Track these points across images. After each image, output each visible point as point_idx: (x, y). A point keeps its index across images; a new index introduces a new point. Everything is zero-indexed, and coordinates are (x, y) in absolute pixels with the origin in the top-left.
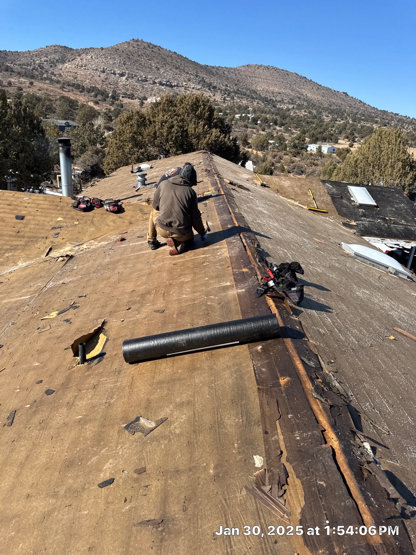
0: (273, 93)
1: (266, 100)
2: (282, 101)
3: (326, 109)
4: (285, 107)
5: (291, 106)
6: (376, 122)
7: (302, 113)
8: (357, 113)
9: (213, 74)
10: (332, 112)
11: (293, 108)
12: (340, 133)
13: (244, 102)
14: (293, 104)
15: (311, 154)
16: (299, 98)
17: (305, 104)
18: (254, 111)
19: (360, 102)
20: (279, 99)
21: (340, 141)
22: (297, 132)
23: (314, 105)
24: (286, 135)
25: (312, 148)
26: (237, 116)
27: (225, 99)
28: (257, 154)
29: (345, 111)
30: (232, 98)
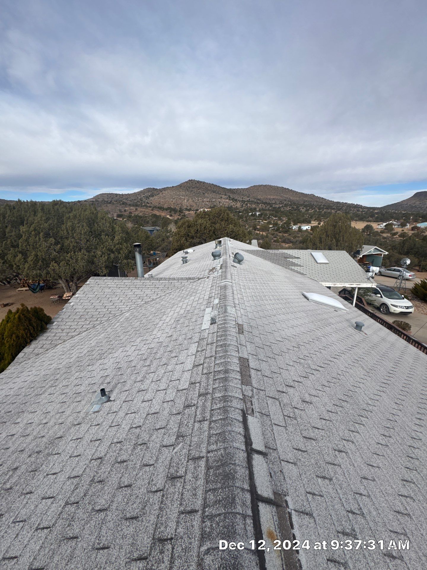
0: (270, 199)
1: (265, 203)
2: (275, 203)
3: (301, 205)
4: (277, 206)
5: (281, 206)
6: (334, 209)
7: (288, 208)
8: (321, 205)
9: (234, 193)
10: (306, 206)
11: (282, 206)
12: (311, 218)
13: (254, 206)
14: (282, 204)
15: (295, 231)
16: (285, 200)
17: (289, 203)
18: (259, 211)
19: (323, 198)
20: (273, 202)
21: (312, 222)
22: (285, 219)
23: (294, 203)
24: (279, 222)
25: (295, 227)
26: (250, 214)
27: (242, 205)
28: (262, 234)
29: (313, 204)
30: (247, 204)
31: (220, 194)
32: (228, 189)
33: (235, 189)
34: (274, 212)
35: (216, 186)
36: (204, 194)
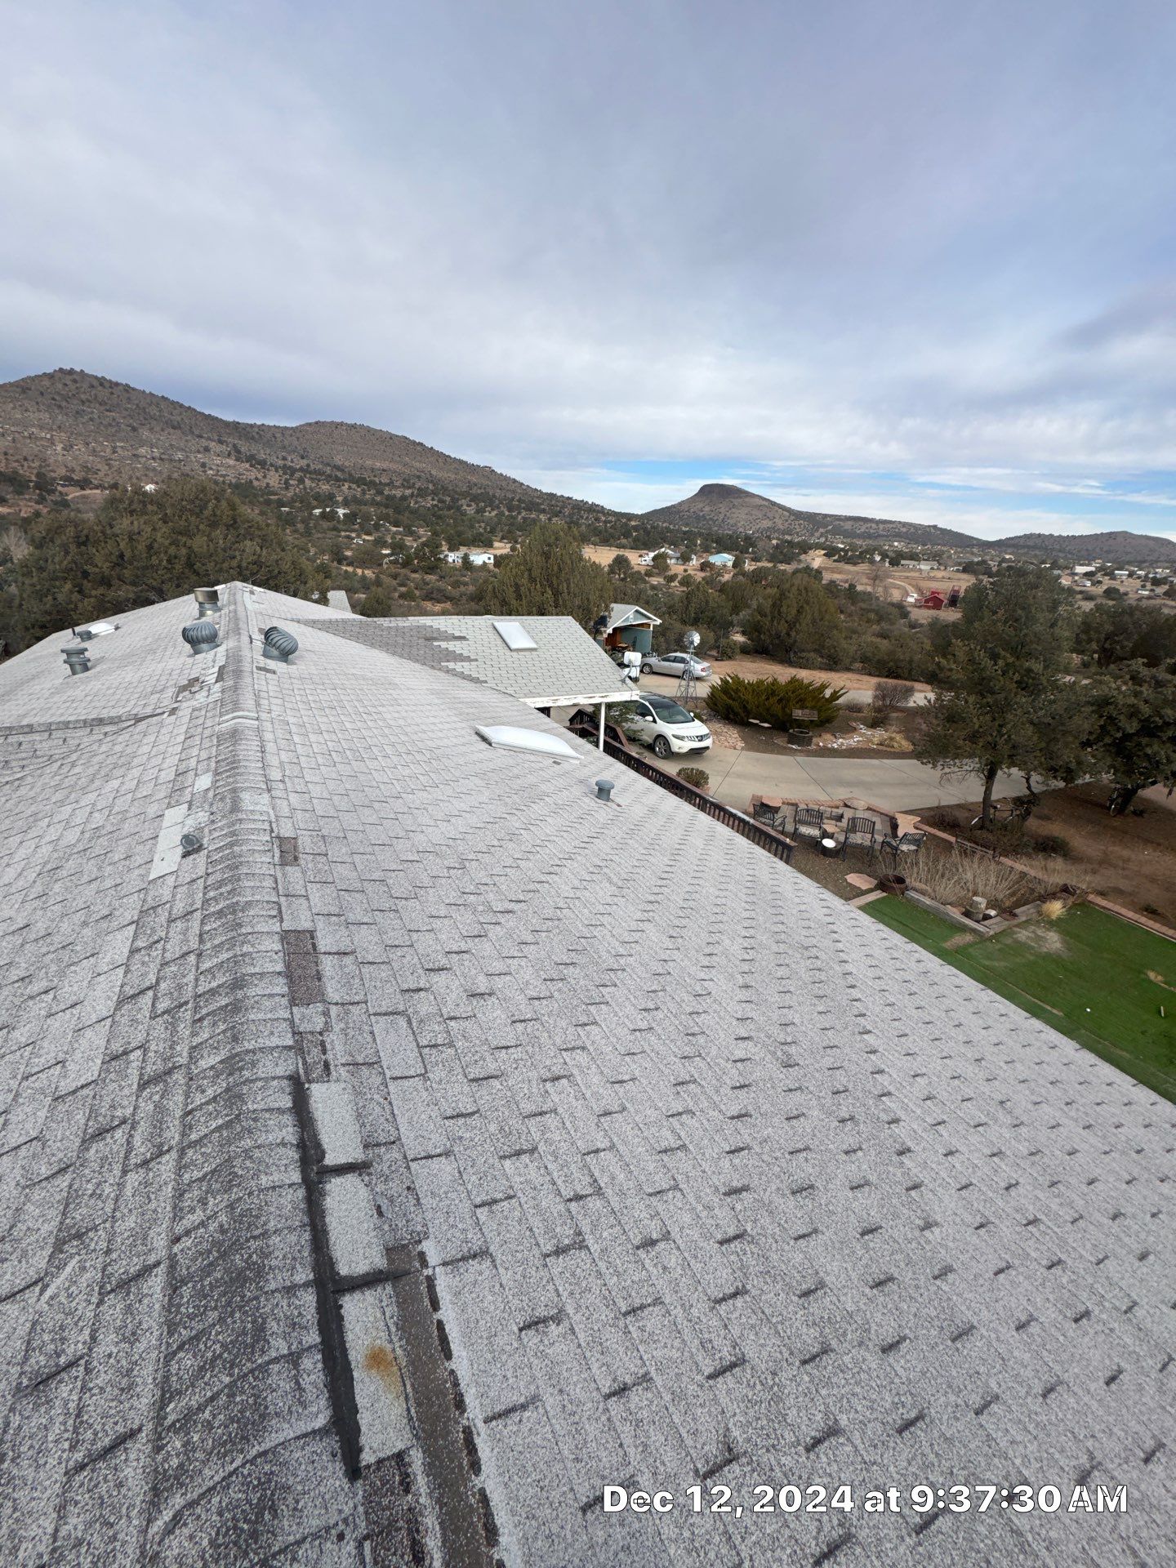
0: (373, 470)
1: (360, 482)
2: (391, 484)
3: (465, 495)
4: (398, 493)
5: (408, 492)
6: (543, 511)
7: (429, 502)
8: (513, 499)
9: (253, 438)
10: (475, 499)
11: (412, 495)
12: (492, 531)
13: (325, 487)
14: (409, 488)
15: (455, 569)
16: (419, 477)
17: (431, 486)
18: (346, 504)
19: (515, 481)
20: (385, 480)
21: (496, 544)
22: (424, 533)
23: (444, 489)
24: (409, 541)
25: (453, 557)
26: (317, 511)
27: (286, 482)
28: (364, 577)
29: (494, 496)
30: (301, 481)
31: (200, 437)
32: (227, 424)
33: (252, 426)
34: (391, 511)
35: (181, 406)
36: (134, 429)
